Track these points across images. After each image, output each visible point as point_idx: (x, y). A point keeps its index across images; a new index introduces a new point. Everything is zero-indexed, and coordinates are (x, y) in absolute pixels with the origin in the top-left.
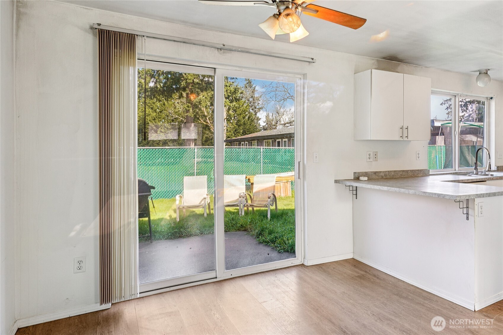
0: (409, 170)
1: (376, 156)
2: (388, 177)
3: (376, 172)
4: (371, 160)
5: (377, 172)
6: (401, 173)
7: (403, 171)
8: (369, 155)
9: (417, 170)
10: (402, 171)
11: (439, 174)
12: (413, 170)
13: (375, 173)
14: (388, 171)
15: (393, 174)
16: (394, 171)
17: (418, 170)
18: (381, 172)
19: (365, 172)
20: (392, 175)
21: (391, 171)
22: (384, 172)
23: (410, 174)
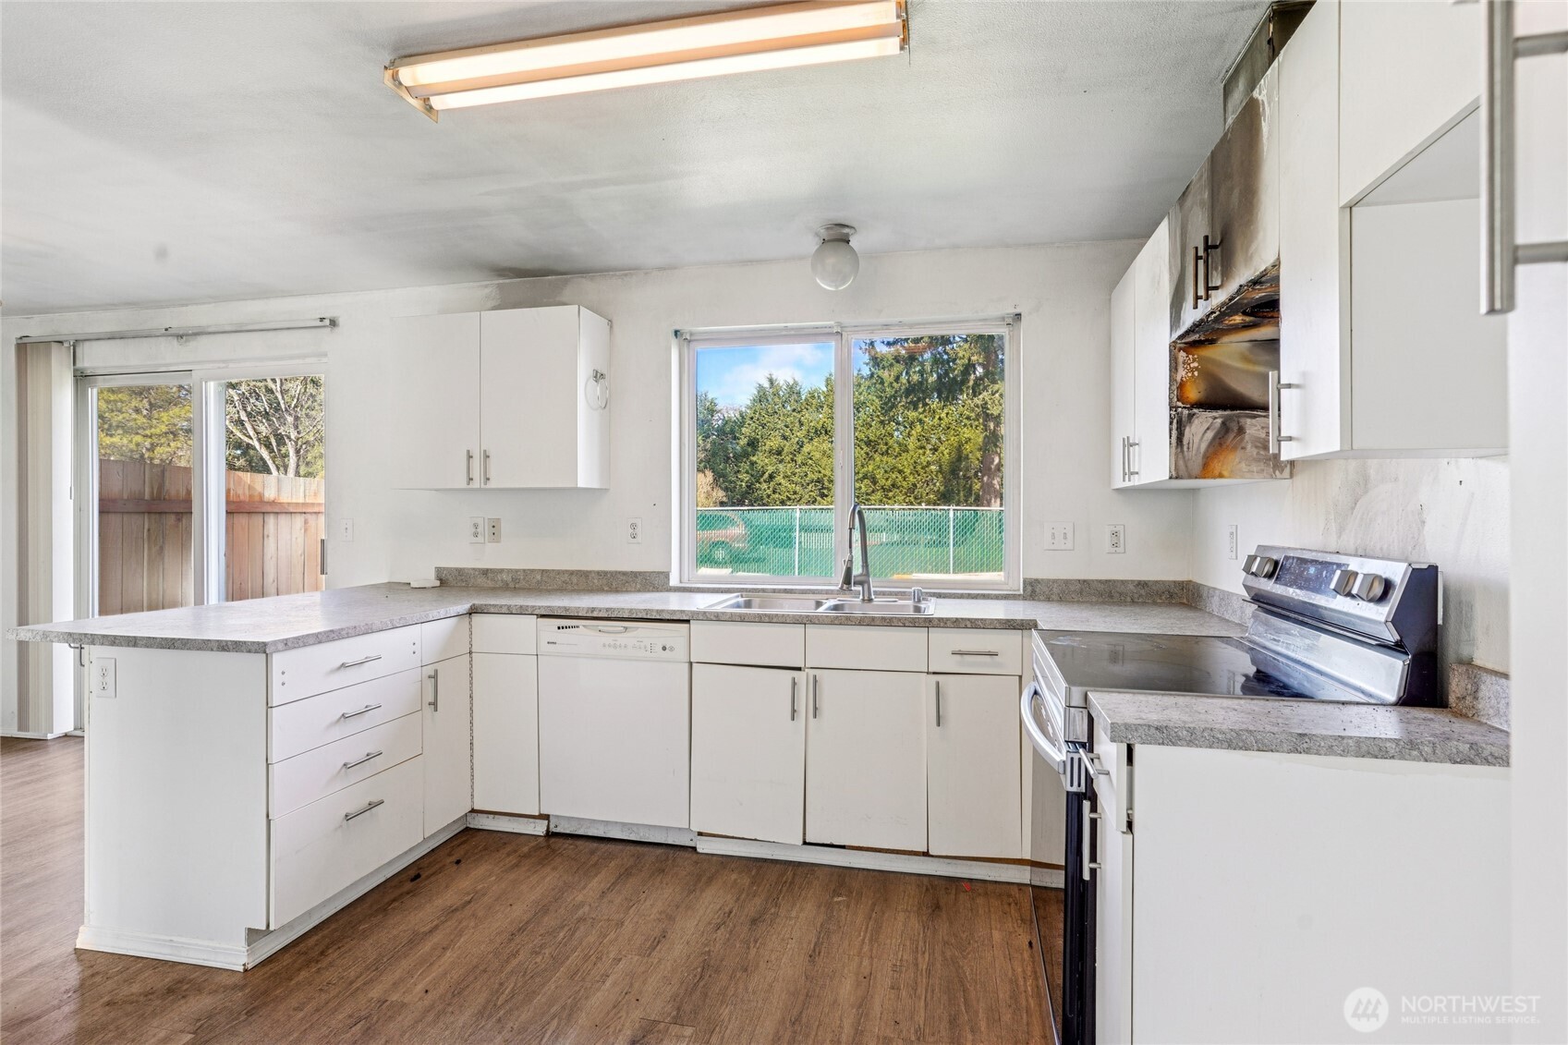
0: (590, 572)
1: (494, 530)
2: (523, 584)
3: (487, 570)
4: (480, 539)
5: (491, 570)
6: (566, 577)
7: (572, 573)
8: (476, 526)
9: (620, 572)
10: (566, 571)
11: (708, 589)
12: (606, 573)
13: (485, 572)
14: (524, 570)
15: (539, 577)
16: (543, 570)
17: (624, 574)
18: (501, 571)
19: (457, 569)
20: (535, 581)
21: (532, 571)
22: (510, 571)
23: (595, 581)
